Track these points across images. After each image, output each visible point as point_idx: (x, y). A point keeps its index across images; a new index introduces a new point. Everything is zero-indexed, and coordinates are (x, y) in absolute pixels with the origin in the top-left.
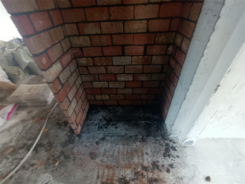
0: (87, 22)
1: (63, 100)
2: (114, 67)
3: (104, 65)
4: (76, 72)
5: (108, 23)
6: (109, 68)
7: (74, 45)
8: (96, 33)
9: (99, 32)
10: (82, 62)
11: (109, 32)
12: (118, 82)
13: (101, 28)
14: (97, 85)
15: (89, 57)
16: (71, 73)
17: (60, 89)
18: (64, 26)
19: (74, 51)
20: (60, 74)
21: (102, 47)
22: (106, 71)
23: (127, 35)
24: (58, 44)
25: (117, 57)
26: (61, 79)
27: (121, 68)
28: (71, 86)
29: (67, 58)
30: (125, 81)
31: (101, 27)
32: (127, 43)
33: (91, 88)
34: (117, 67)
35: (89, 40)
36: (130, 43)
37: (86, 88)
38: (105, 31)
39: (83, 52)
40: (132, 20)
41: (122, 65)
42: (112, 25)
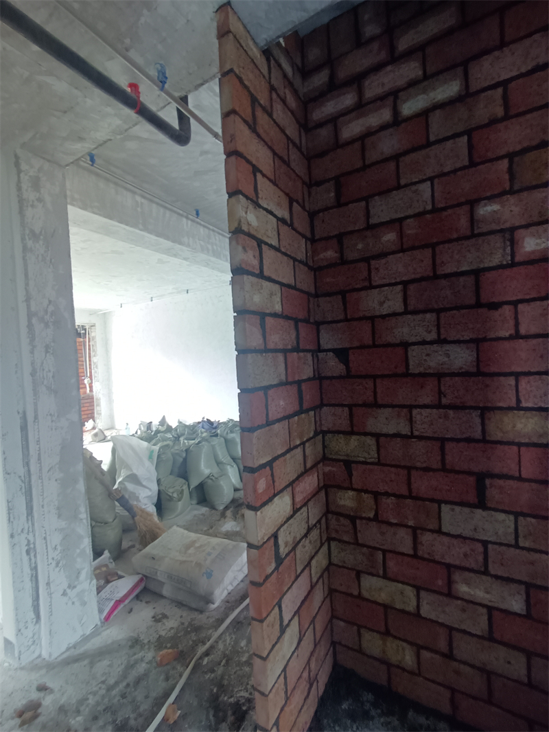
0: (376, 405)
1: (267, 616)
2: (446, 539)
3: (411, 523)
4: (320, 528)
5: (434, 410)
6: (426, 538)
7: (331, 454)
8: (395, 432)
9: (405, 430)
10: (342, 503)
11: (435, 433)
12: (459, 602)
13: (411, 420)
14: (375, 588)
15: (366, 491)
16: (306, 527)
17: (270, 571)
18: (320, 410)
19: (327, 469)
20: (282, 525)
21: (409, 469)
22: (415, 548)
23: (494, 445)
24: (299, 448)
25: (458, 509)
26: (281, 541)
27: (472, 550)
28: (299, 571)
29: (310, 483)
30: (490, 609)
31: (414, 419)
32: (497, 471)
33: (351, 595)
34: (455, 541)
35: (374, 448)
36: (505, 471)
37: (336, 591)
38: (420, 429)
39: (350, 475)
40: (510, 409)
41: (477, 537)
42: (446, 417)
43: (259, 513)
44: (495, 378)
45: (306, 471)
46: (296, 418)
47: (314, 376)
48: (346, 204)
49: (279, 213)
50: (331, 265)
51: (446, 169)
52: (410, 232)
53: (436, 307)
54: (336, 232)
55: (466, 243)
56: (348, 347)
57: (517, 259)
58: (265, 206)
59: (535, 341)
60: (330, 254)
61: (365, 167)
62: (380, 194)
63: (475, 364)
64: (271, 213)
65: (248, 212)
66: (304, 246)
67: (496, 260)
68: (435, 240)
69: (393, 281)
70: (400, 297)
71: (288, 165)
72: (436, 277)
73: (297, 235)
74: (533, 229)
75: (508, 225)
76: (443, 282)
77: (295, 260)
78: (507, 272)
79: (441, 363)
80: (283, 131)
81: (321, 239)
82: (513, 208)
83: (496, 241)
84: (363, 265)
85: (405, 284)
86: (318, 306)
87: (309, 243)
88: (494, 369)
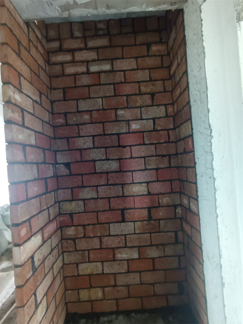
0: (83, 187)
1: (27, 302)
2: (112, 238)
3: (99, 235)
4: (58, 248)
5: (106, 187)
6: (105, 239)
7: (63, 211)
8: (91, 197)
9: (96, 196)
10: (69, 233)
11: (106, 195)
12: (117, 262)
13: (97, 192)
15: (79, 226)
16: (51, 249)
17: (29, 277)
18: (57, 191)
19: (61, 219)
20: (36, 251)
21: (97, 212)
22: (101, 245)
23: (126, 198)
24: (46, 211)
25: (115, 224)
26: (36, 259)
27: (121, 239)
28: (46, 272)
29: (52, 227)
30: (128, 260)
31: (98, 191)
32: (128, 207)
33: (74, 276)
34: (115, 238)
35: (83, 205)
36: (130, 207)
37: (67, 277)
38: (101, 195)
39: (72, 220)
40: (131, 183)
41: (123, 234)
42: (110, 189)
43: (22, 247)
44: (126, 173)
45: (50, 221)
46: (44, 196)
47: (54, 175)
48: (68, 100)
49: (34, 98)
50: (62, 126)
51: (107, 95)
52: (95, 116)
53: (105, 146)
54: (64, 112)
55: (115, 123)
56: (70, 162)
57: (131, 131)
58: (26, 93)
59: (137, 159)
60: (61, 121)
61: (76, 87)
62: (82, 99)
63: (119, 168)
64: (29, 97)
65: (15, 94)
66: (48, 115)
67: (124, 131)
68: (104, 121)
69: (89, 135)
70: (91, 141)
71: (39, 77)
72: (105, 135)
73: (44, 110)
74: (134, 121)
75: (127, 119)
76: (107, 137)
77: (43, 121)
78: (128, 135)
79: (107, 168)
80: (36, 61)
81: (56, 113)
82: (128, 113)
83: (124, 124)
84: (76, 127)
85: (93, 136)
86: (56, 143)
87: (50, 114)
88: (125, 169)
